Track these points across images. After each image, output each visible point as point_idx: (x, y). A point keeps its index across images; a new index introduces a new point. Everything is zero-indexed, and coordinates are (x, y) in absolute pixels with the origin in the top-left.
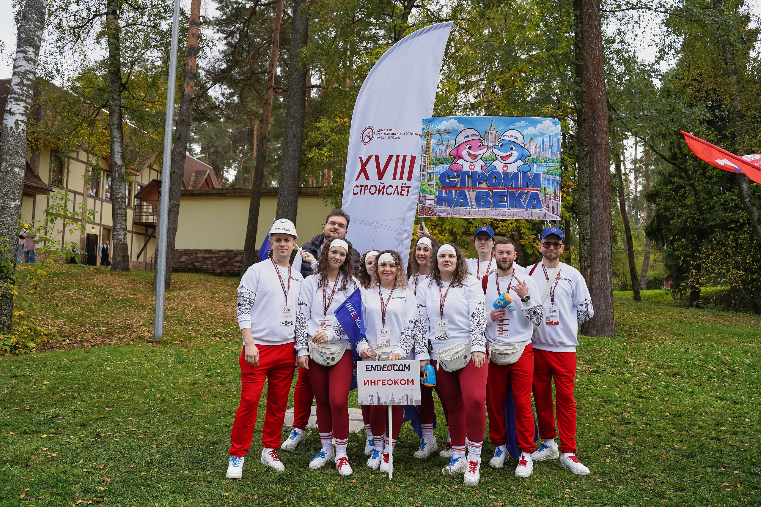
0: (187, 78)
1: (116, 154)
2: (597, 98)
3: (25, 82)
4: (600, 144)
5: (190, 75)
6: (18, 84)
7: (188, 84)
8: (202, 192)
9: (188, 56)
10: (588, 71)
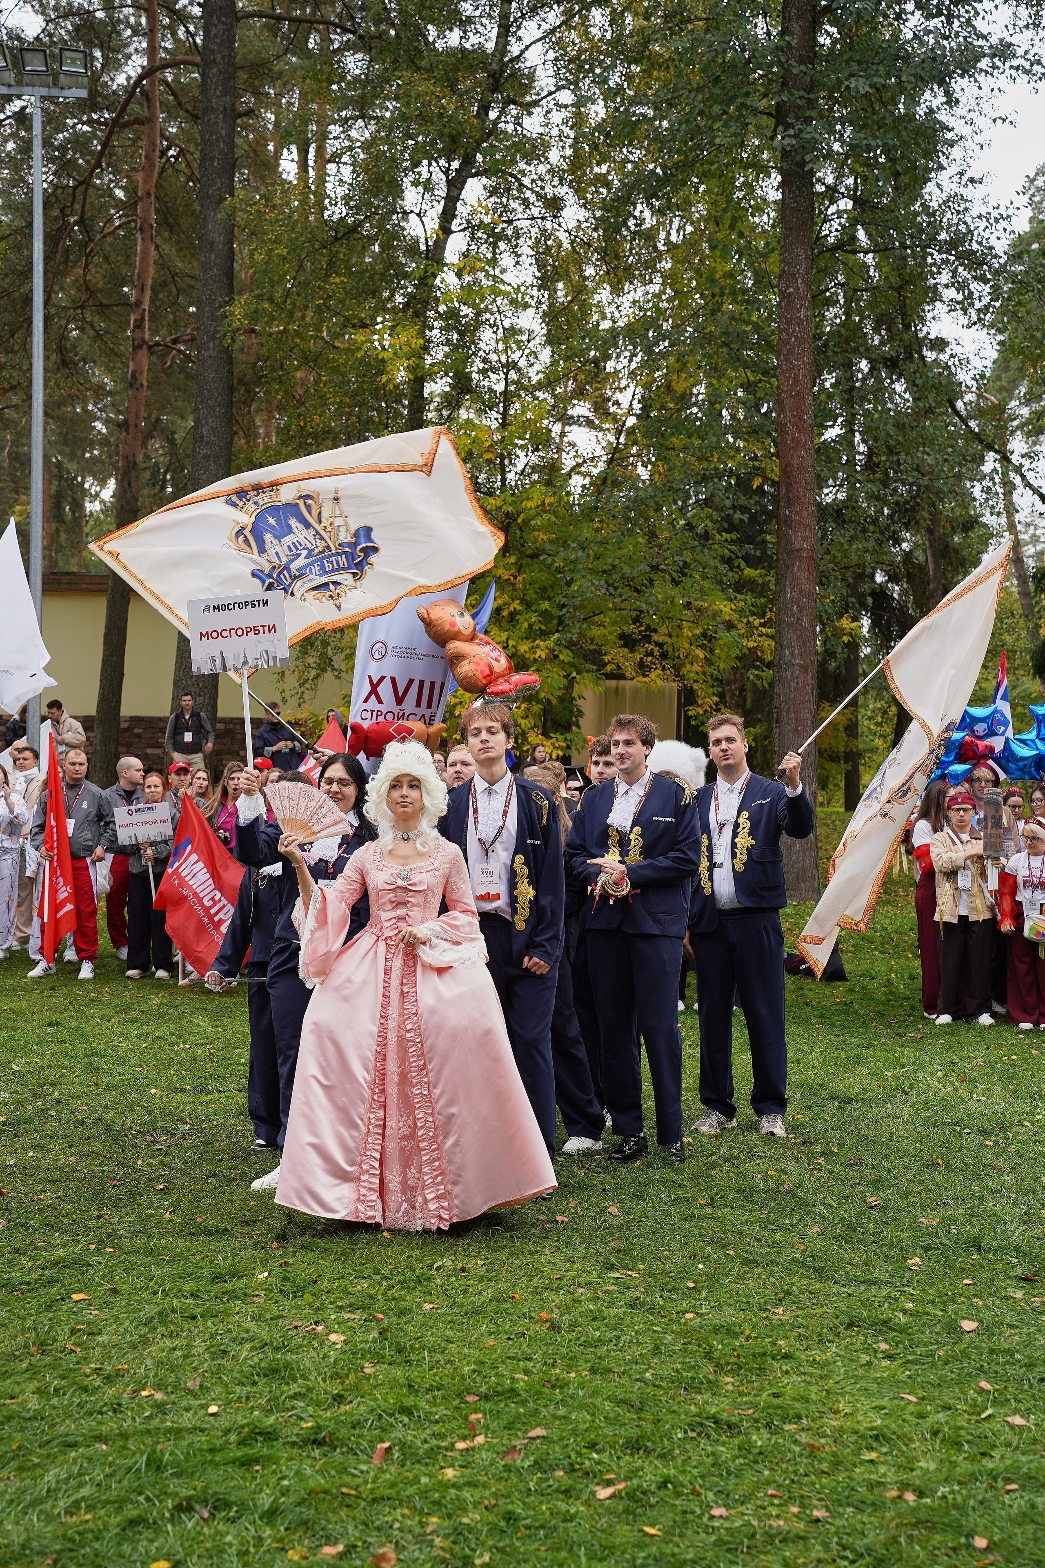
2: (796, 462)
4: (798, 550)
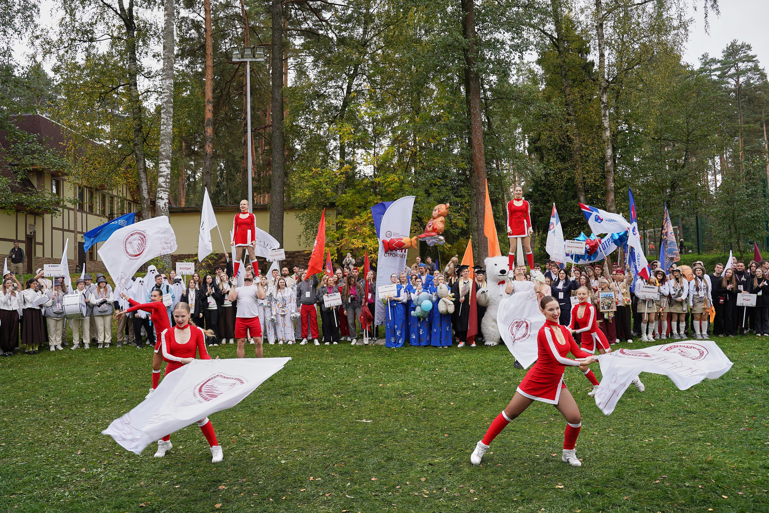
0: (208, 142)
1: (144, 190)
3: (168, 180)
5: (210, 140)
6: (164, 182)
7: (209, 146)
8: (191, 209)
9: (207, 126)
10: (475, 149)
